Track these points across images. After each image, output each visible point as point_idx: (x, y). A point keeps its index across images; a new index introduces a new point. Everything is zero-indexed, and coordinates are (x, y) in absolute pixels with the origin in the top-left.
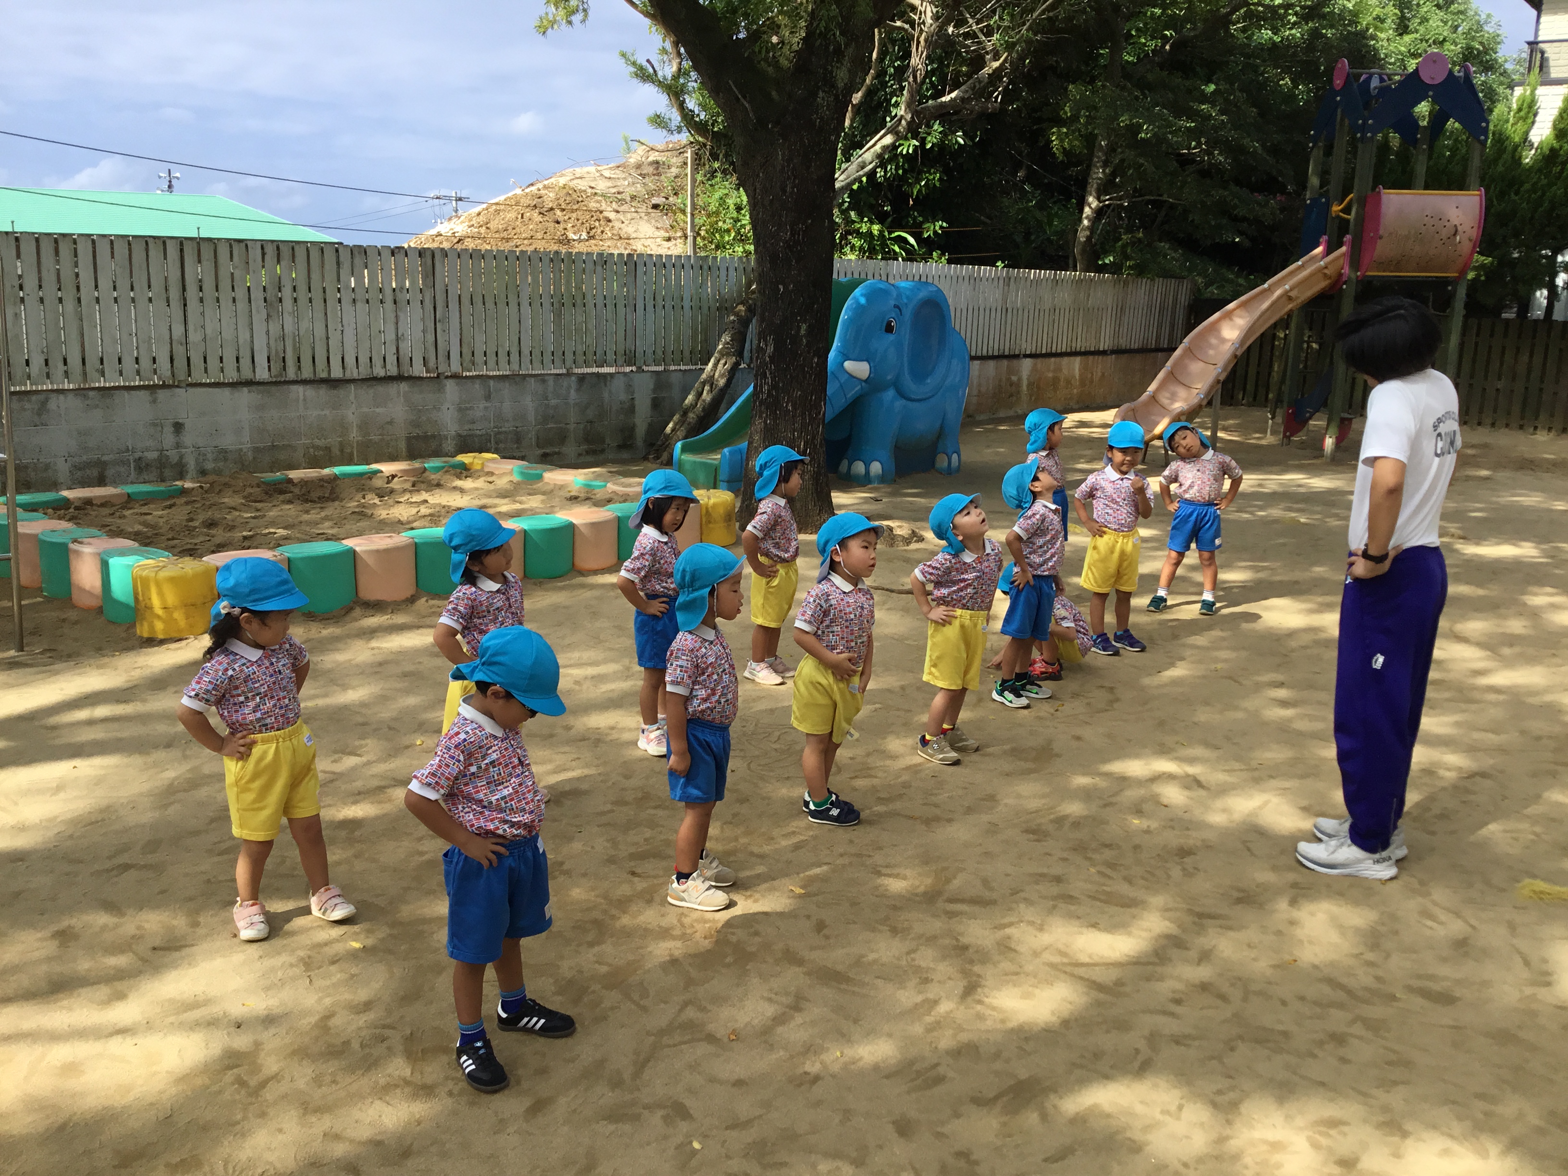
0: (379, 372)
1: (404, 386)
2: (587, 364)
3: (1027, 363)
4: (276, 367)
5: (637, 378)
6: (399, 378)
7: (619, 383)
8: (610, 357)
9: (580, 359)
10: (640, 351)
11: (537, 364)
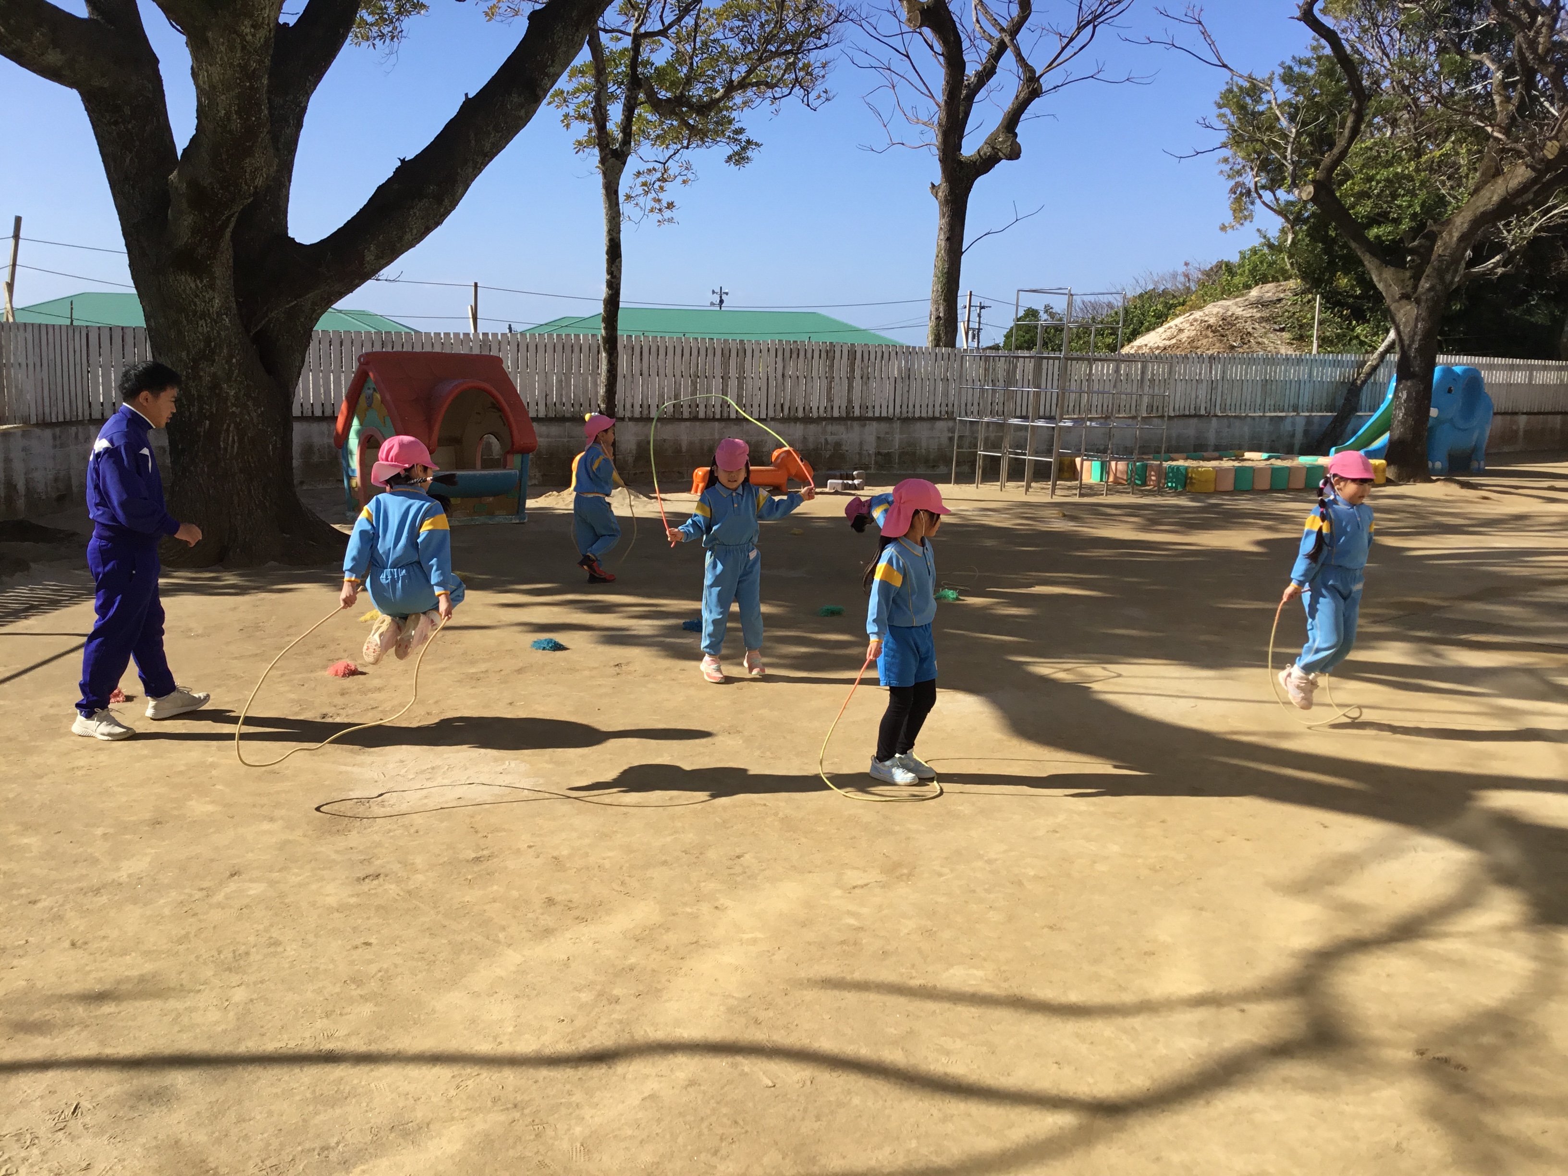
0: (1187, 413)
1: (1195, 420)
2: (1275, 411)
3: (1523, 419)
4: (1149, 410)
5: (1297, 418)
6: (1195, 416)
7: (1288, 422)
8: (1286, 407)
9: (1272, 408)
10: (1300, 404)
11: (1252, 410)
